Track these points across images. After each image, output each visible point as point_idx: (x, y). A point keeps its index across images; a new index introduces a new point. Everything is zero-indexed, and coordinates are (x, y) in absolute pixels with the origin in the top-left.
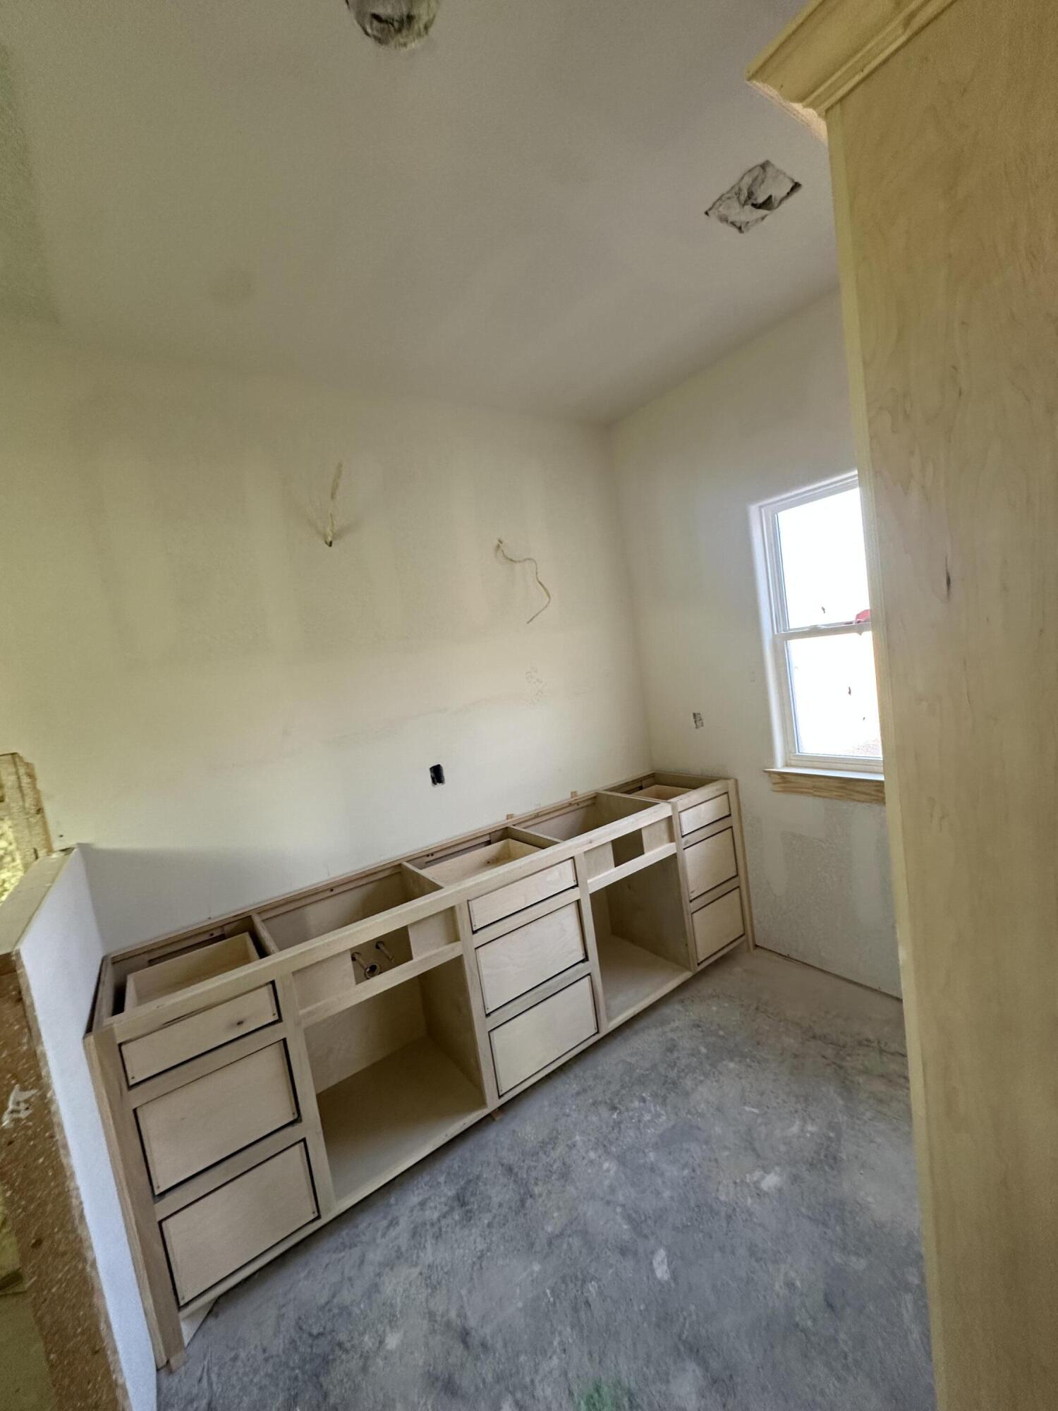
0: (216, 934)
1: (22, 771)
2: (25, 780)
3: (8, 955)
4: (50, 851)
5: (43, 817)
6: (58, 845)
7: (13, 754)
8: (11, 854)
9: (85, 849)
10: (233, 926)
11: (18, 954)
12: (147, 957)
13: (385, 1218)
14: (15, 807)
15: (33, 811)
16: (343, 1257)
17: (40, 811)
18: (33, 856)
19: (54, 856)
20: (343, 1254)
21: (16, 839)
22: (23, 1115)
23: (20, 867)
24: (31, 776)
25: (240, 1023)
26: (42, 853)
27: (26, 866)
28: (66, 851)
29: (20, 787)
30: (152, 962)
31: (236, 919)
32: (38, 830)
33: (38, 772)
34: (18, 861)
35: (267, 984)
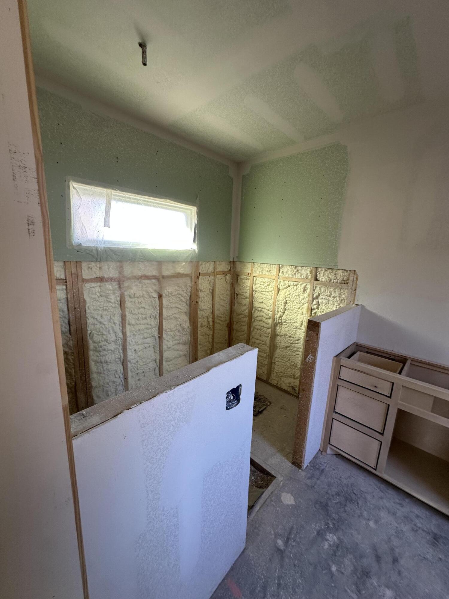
0: (392, 357)
1: (355, 276)
2: (355, 279)
3: (319, 323)
4: (353, 303)
5: (355, 293)
6: (356, 302)
7: (355, 271)
8: (345, 300)
9: (363, 306)
10: (400, 358)
11: (321, 324)
12: (367, 350)
13: (399, 500)
14: (350, 287)
15: (354, 290)
16: (377, 490)
17: (355, 290)
18: (349, 303)
19: (353, 305)
20: (377, 489)
21: (347, 296)
22: (310, 361)
23: (345, 304)
24: (357, 279)
25: (376, 387)
26: (351, 303)
27: (347, 305)
28: (357, 305)
29: (353, 281)
30: (367, 352)
31: (401, 356)
32: (353, 296)
33: (359, 278)
34: (345, 303)
35: (391, 382)
